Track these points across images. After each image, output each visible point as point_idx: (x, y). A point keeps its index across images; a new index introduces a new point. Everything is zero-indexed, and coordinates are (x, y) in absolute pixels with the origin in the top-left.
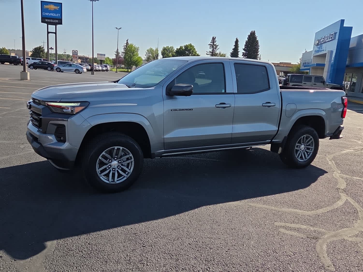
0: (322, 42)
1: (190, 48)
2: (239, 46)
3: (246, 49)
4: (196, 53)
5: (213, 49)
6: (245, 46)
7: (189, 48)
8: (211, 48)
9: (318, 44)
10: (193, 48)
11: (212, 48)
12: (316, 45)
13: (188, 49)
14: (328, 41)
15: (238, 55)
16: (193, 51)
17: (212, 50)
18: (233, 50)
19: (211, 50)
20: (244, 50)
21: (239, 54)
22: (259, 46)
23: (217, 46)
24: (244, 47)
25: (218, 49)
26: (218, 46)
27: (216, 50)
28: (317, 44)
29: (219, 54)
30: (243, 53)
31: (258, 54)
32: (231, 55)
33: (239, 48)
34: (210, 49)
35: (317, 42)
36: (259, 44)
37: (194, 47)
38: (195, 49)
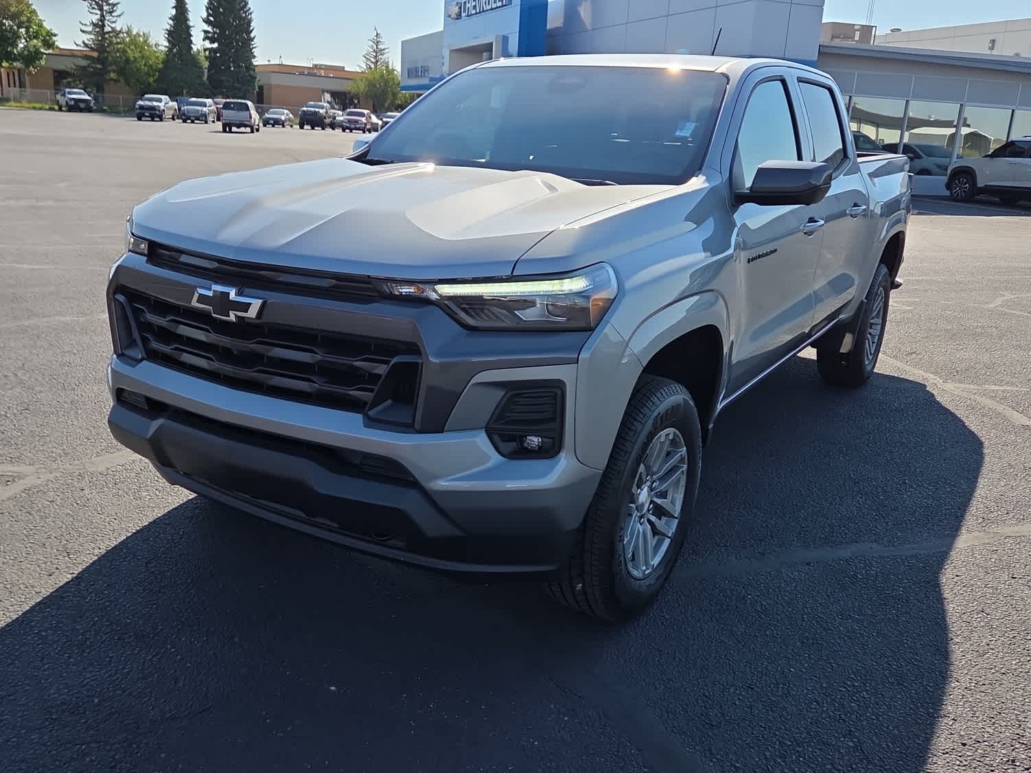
0: (474, 12)
1: (17, 7)
2: (189, 9)
3: (212, 19)
4: (40, 26)
5: (102, 15)
6: (207, 9)
7: (12, 10)
8: (94, 11)
9: (460, 15)
10: (29, 8)
11: (99, 12)
12: (452, 19)
13: (9, 11)
14: (492, 9)
15: (192, 38)
16: (29, 20)
17: (98, 17)
18: (171, 22)
19: (95, 18)
20: (207, 21)
21: (192, 33)
22: (251, 13)
23: (114, 5)
24: (205, 15)
25: (119, 16)
26: (118, 5)
27: (114, 20)
28: (455, 16)
29: (127, 33)
30: (206, 32)
31: (252, 35)
32: (166, 36)
33: (190, 16)
34: (91, 13)
35: (456, 9)
36: (249, 6)
37: (33, 7)
38: (34, 12)
